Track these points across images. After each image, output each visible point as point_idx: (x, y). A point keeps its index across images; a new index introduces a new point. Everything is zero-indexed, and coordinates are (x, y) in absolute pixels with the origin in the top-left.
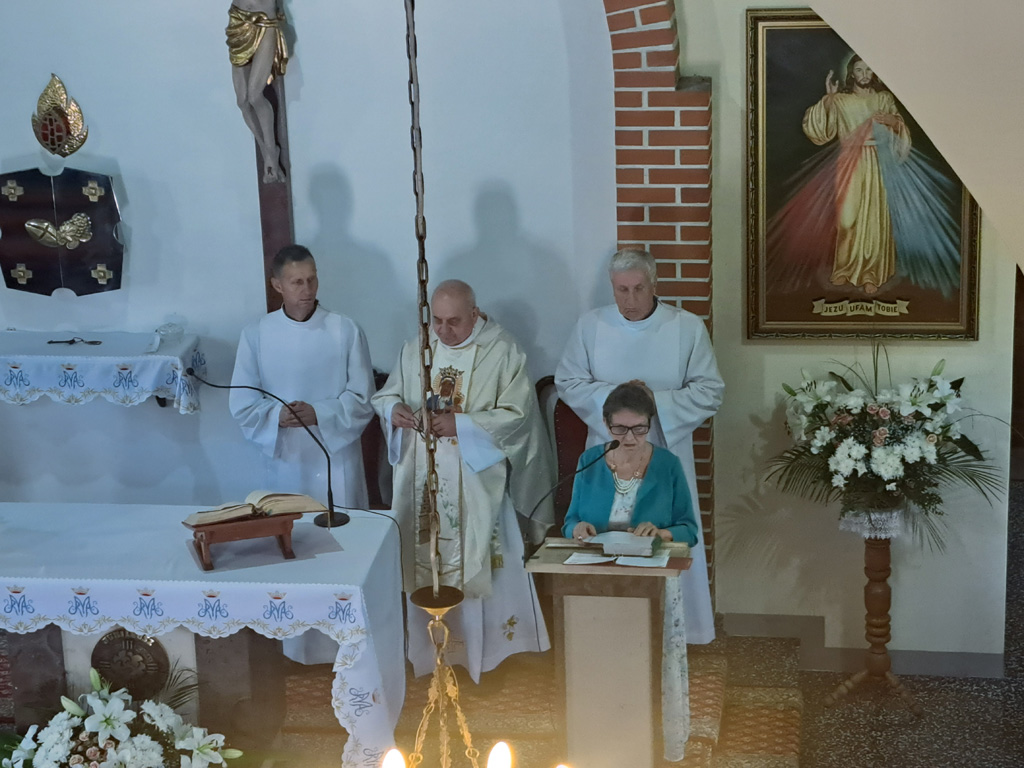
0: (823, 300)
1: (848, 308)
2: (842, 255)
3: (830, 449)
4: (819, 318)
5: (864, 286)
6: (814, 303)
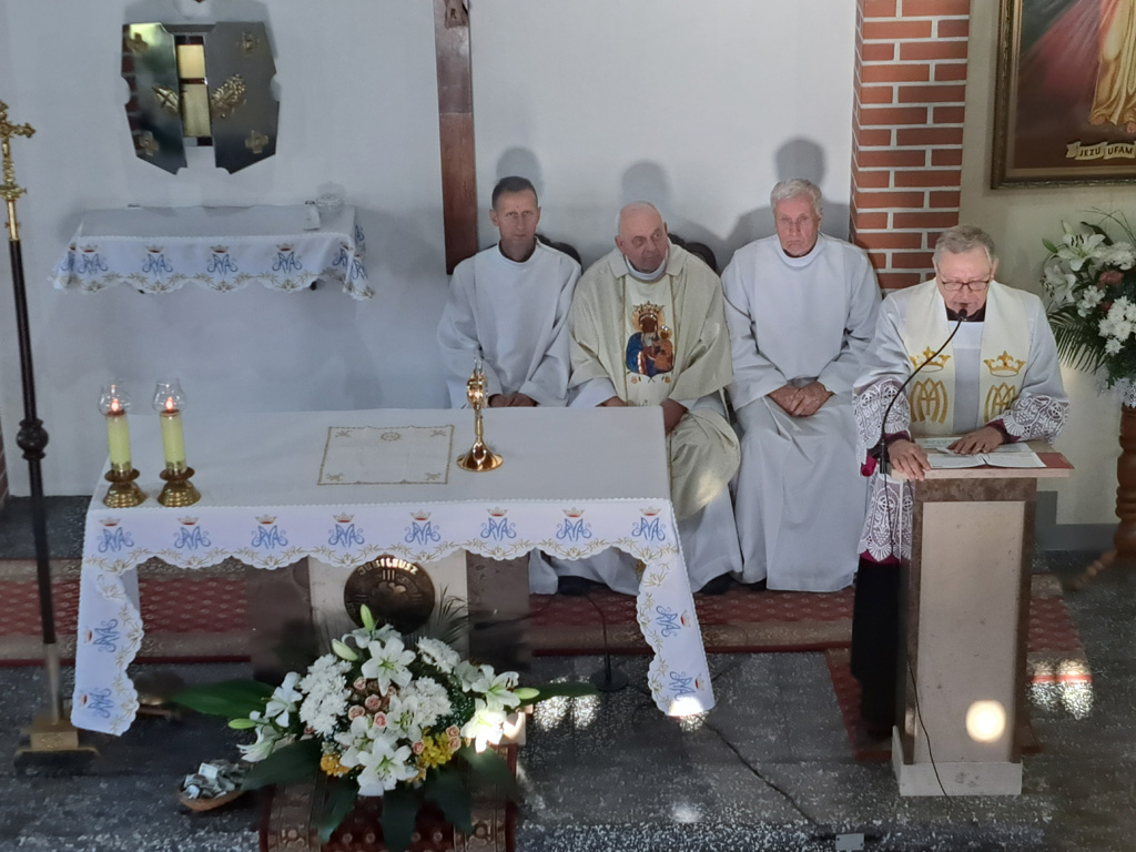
0: (1079, 143)
1: (1106, 151)
2: (1102, 91)
3: (1101, 312)
4: (1073, 163)
5: (1126, 124)
6: (1068, 146)
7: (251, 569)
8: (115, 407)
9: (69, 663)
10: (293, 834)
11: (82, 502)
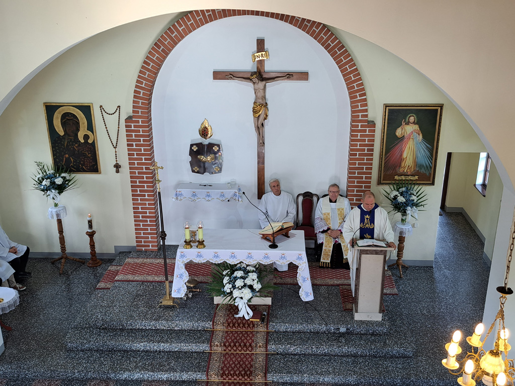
0: (397, 176)
2: (403, 165)
4: (396, 180)
5: (408, 172)
6: (395, 176)
7: (212, 263)
8: (187, 227)
9: (171, 282)
10: (220, 323)
11: (176, 247)
